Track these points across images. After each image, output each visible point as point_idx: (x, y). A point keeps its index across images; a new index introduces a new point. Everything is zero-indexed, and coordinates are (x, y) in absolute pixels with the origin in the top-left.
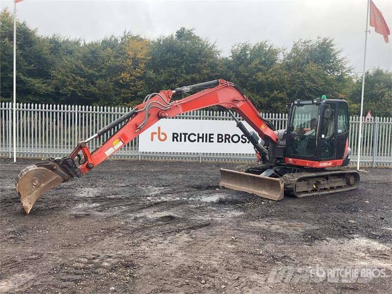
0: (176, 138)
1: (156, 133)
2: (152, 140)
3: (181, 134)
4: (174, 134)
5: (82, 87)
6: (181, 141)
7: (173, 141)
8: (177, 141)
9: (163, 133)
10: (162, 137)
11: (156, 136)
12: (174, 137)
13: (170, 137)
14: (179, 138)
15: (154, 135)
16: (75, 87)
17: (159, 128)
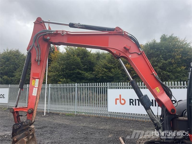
0: (132, 102)
1: (118, 99)
2: (116, 104)
3: (135, 100)
4: (130, 100)
5: (106, 74)
6: (136, 105)
7: (130, 105)
8: (133, 105)
9: (123, 99)
10: (123, 102)
11: (118, 101)
12: (130, 102)
13: (128, 102)
14: (134, 103)
15: (117, 100)
16: (103, 74)
17: (120, 96)
